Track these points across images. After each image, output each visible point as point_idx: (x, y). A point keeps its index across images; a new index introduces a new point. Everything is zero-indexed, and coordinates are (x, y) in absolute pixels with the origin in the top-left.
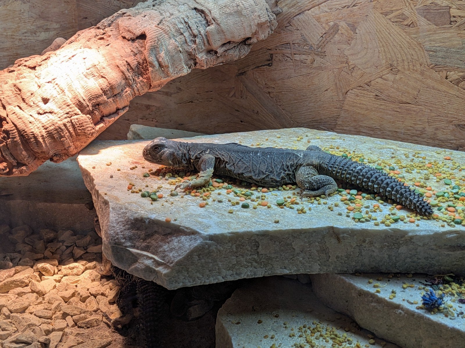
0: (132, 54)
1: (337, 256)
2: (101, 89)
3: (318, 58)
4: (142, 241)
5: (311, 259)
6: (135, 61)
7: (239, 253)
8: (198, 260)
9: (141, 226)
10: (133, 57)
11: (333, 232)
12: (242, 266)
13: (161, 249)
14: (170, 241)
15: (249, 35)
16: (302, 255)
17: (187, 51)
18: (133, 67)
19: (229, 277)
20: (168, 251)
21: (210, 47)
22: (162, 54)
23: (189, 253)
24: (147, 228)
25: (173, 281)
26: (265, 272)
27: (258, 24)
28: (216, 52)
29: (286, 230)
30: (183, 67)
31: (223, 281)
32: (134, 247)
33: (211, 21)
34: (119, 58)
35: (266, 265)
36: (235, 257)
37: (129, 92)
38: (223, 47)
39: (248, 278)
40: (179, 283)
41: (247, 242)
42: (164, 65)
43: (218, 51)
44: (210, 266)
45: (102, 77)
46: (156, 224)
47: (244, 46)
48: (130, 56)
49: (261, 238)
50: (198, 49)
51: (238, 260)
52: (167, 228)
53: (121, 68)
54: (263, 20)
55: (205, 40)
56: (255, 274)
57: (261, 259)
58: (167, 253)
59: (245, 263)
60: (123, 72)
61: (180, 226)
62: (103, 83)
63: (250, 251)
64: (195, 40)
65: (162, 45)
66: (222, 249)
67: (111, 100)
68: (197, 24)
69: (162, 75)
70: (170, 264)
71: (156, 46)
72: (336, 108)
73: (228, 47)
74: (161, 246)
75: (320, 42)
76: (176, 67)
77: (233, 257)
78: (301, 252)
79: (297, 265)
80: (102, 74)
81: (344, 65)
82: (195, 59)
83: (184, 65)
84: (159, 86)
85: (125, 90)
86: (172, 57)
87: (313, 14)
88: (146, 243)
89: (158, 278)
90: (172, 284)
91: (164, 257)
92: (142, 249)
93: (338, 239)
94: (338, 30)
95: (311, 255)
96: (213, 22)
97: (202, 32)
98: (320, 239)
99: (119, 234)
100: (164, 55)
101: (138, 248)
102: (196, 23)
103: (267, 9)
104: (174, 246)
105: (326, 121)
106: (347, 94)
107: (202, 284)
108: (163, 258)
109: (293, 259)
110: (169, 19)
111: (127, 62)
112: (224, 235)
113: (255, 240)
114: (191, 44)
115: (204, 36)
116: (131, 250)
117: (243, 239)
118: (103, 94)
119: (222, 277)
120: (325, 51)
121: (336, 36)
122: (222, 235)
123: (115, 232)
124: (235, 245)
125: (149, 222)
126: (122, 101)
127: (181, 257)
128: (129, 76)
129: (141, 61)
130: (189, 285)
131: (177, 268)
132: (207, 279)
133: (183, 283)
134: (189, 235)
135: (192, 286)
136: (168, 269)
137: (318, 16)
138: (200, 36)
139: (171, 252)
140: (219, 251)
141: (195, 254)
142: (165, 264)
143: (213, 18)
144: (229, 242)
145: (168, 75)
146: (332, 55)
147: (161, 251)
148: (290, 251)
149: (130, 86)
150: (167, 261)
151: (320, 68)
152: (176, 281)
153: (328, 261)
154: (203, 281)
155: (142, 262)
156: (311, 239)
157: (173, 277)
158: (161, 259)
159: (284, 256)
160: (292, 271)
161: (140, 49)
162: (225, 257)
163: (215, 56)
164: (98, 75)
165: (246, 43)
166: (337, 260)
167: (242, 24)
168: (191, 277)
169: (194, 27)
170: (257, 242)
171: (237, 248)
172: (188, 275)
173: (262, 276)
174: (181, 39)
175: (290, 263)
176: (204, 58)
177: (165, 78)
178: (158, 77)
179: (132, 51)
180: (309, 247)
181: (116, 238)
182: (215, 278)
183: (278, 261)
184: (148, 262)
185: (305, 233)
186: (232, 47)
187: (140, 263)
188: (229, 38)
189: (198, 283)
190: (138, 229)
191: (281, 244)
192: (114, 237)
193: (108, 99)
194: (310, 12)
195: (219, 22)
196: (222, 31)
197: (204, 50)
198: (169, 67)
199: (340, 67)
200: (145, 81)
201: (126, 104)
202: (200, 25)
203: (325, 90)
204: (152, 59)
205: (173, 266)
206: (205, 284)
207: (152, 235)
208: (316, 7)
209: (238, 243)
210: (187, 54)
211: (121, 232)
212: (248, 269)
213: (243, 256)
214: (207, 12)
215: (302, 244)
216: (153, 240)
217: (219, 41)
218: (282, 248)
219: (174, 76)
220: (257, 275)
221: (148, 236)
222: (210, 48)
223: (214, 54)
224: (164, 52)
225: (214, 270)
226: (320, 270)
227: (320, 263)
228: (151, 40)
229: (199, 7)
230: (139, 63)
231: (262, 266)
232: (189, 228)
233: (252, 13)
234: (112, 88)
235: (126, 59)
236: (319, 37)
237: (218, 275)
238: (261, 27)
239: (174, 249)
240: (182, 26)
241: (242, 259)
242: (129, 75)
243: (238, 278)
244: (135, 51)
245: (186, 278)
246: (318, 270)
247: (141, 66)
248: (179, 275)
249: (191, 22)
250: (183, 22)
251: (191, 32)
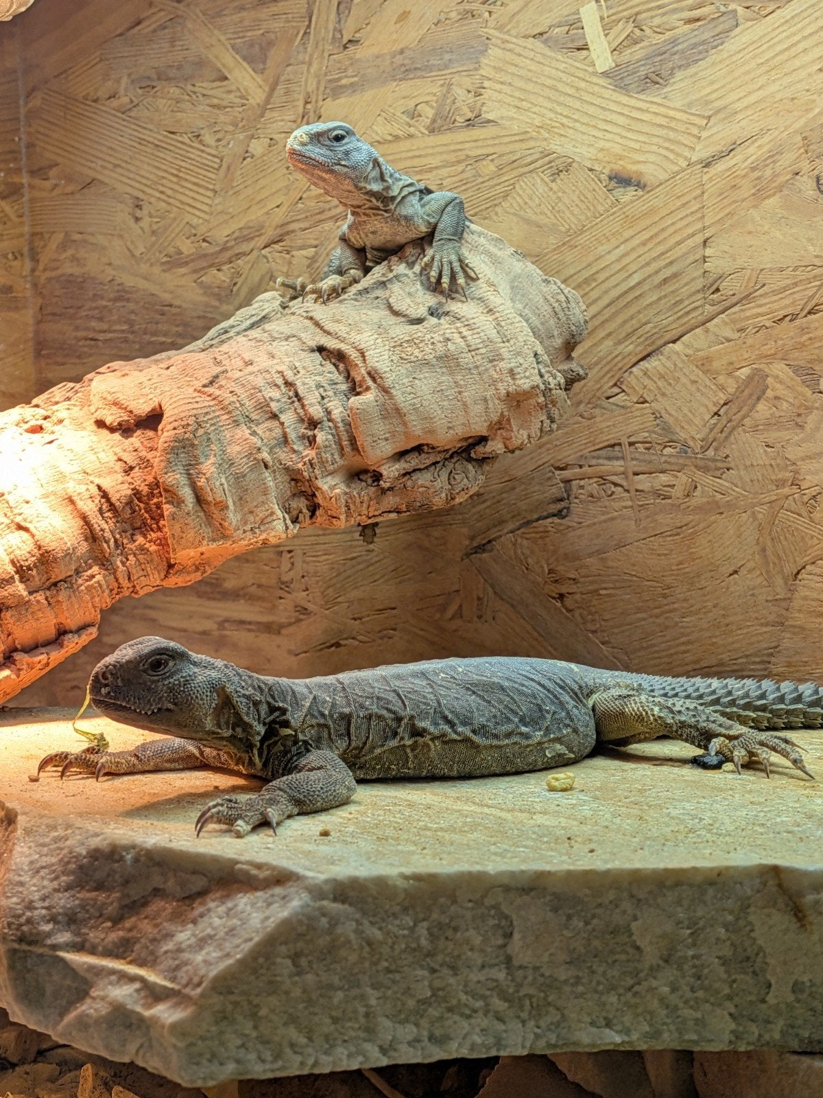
0: (119, 467)
1: (795, 984)
2: (12, 562)
3: (706, 480)
4: (109, 924)
5: (700, 994)
6: (126, 486)
7: (440, 958)
8: (290, 976)
9: (108, 875)
10: (120, 477)
11: (780, 886)
12: (450, 1010)
13: (169, 946)
14: (202, 916)
15: (480, 428)
16: (670, 973)
17: (287, 469)
18: (117, 504)
19: (403, 1048)
20: (190, 946)
21: (358, 458)
22: (209, 466)
23: (258, 944)
24: (127, 882)
25: (201, 1055)
26: (537, 1036)
27: (508, 394)
28: (377, 477)
29: (608, 872)
30: (272, 513)
31: (384, 1062)
32: (79, 947)
33: (363, 380)
34: (80, 477)
35: (538, 1011)
36: (426, 973)
37: (98, 578)
38: (399, 460)
39: (475, 1056)
40: (221, 1064)
41: (469, 915)
42: (210, 499)
43: (385, 471)
44: (335, 1001)
45: (20, 527)
46: (159, 864)
47: (465, 463)
48: (111, 472)
49: (519, 901)
50: (323, 463)
51: (438, 983)
52: (194, 872)
53: (80, 504)
54: (525, 384)
55: (345, 437)
56: (499, 1043)
57: (520, 985)
58: (186, 956)
59: (464, 997)
60: (84, 518)
61: (237, 862)
62: (20, 545)
63: (482, 951)
64: (315, 436)
65: (209, 439)
66: (378, 935)
67: (40, 597)
68: (321, 390)
69: (207, 531)
70: (193, 989)
71: (187, 439)
72: (767, 625)
73: (414, 461)
74: (170, 936)
75: (711, 430)
76: (251, 512)
77: (420, 972)
78: (666, 961)
79: (651, 1013)
80: (18, 519)
81: (786, 491)
82: (314, 495)
83: (276, 507)
84: (197, 569)
85: (89, 573)
86: (239, 478)
87: (689, 352)
88: (121, 933)
89: (151, 1046)
90: (198, 1064)
91: (178, 968)
92: (108, 953)
93: (798, 913)
94: (764, 392)
95: (699, 978)
96: (370, 383)
97: (337, 413)
98: (731, 912)
99: (36, 905)
100: (213, 469)
101: (93, 951)
102: (319, 386)
103: (536, 355)
104: (214, 929)
105: (735, 667)
106: (800, 577)
107: (306, 1072)
108: (172, 974)
109: (637, 988)
110: (238, 374)
111: (99, 488)
112: (387, 885)
113: (496, 907)
114: (301, 448)
115: (340, 425)
116: (69, 956)
117: (455, 902)
118: (17, 577)
119: (381, 1048)
120: (727, 456)
121: (761, 406)
122: (381, 882)
123: (23, 900)
124: (425, 924)
125: (136, 860)
126: (76, 606)
127: (230, 961)
128: (102, 530)
129: (145, 490)
130: (260, 1071)
131: (216, 1000)
132: (326, 1053)
133: (238, 1061)
134: (264, 889)
135: (270, 1075)
136: (186, 1007)
137: (701, 354)
138: (331, 424)
139: (201, 948)
140: (369, 944)
141: (283, 949)
142: (179, 992)
143: (369, 373)
144: (405, 910)
145: (222, 533)
146: (748, 463)
147: (166, 952)
148: (623, 957)
149: (104, 562)
150: (184, 981)
151: (715, 508)
152: (214, 1056)
153: (763, 1001)
154: (311, 1061)
155: (101, 993)
156: (700, 913)
157: (203, 1038)
158: (165, 978)
159: (604, 973)
160: (635, 1036)
161: (144, 454)
162: (388, 970)
163: (373, 489)
164: (7, 521)
165: (473, 455)
166: (798, 1001)
167: (460, 393)
168: (268, 1042)
169: (311, 399)
170: (506, 917)
171: (433, 937)
172: (254, 1034)
173: (525, 1053)
174: (270, 430)
175: (626, 1003)
176: (337, 491)
177: (214, 540)
178: (191, 535)
179: (120, 460)
180: (694, 945)
181: (23, 920)
182: (353, 1049)
183: (582, 995)
184: (122, 993)
185: (678, 884)
186: (428, 462)
187: (94, 998)
188: (418, 432)
189: (294, 1067)
190: (100, 887)
191: (590, 927)
192: (19, 916)
193: (31, 593)
194: (678, 347)
195: (388, 383)
196: (397, 410)
197: (341, 468)
198: (227, 507)
199: (774, 498)
200: (153, 548)
201: (88, 618)
202: (330, 393)
203: (731, 570)
204: (176, 478)
205: (202, 995)
206: (316, 1071)
207: (145, 904)
208: (697, 330)
209: (435, 916)
210: (287, 478)
211: (43, 899)
212: (473, 1021)
213: (454, 969)
214: (353, 355)
215: (669, 927)
216: (146, 918)
217: (386, 439)
218: (596, 943)
219: (244, 541)
220: (506, 1047)
221: (133, 907)
222: (357, 462)
223: (370, 481)
224: (212, 460)
225: (350, 1019)
226: (738, 1036)
227: (733, 1010)
228: (176, 424)
229: (332, 344)
230: (137, 493)
231: (524, 1015)
232: (266, 864)
233: (491, 361)
234: (45, 559)
235: (97, 481)
236: (707, 417)
237: (366, 1041)
238: (518, 406)
239: (211, 937)
240: (276, 394)
241: (452, 981)
242: (103, 525)
243: (437, 1054)
244: (130, 459)
245: (250, 1045)
246: (727, 1037)
247: (142, 505)
248: (222, 1033)
249: (304, 384)
250: (280, 382)
251: (300, 411)
